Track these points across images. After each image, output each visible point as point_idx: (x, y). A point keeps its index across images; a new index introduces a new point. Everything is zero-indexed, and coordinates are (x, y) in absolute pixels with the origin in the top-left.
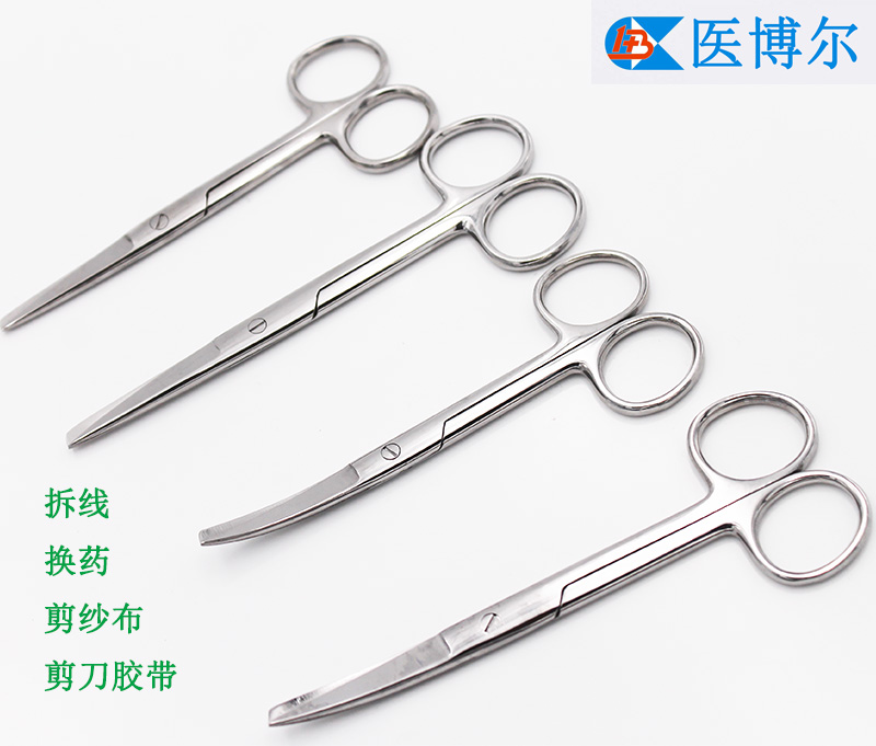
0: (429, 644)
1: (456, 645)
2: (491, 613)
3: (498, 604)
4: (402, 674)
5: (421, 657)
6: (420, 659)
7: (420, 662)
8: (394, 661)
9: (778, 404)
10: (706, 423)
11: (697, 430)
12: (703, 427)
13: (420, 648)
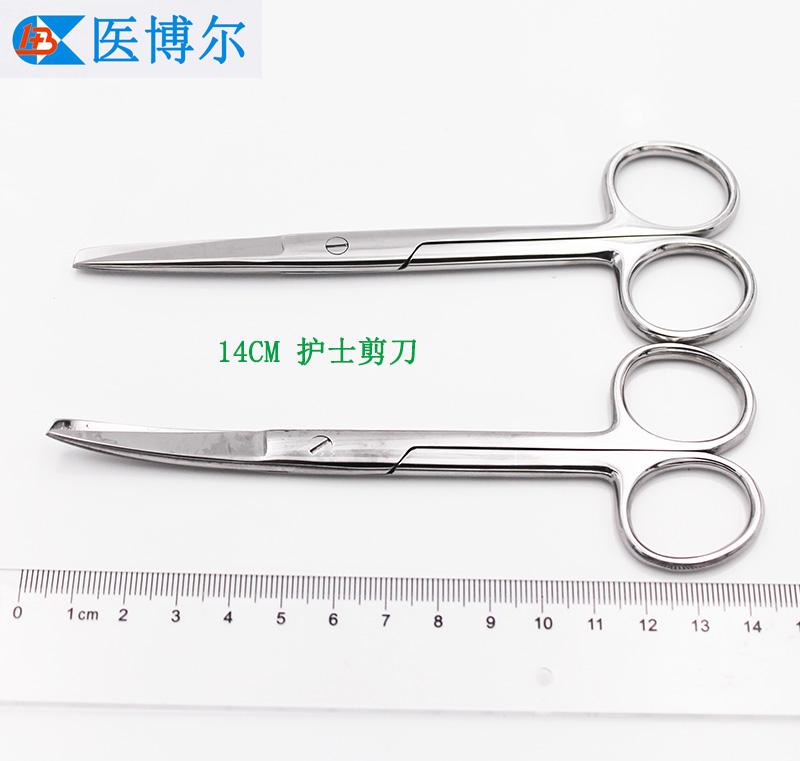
0: (249, 437)
1: (275, 450)
2: (326, 437)
3: (338, 432)
4: (205, 451)
5: (234, 444)
6: (232, 446)
7: (230, 449)
8: (205, 435)
9: (729, 377)
10: (644, 361)
11: (633, 363)
12: (639, 363)
13: (238, 436)
